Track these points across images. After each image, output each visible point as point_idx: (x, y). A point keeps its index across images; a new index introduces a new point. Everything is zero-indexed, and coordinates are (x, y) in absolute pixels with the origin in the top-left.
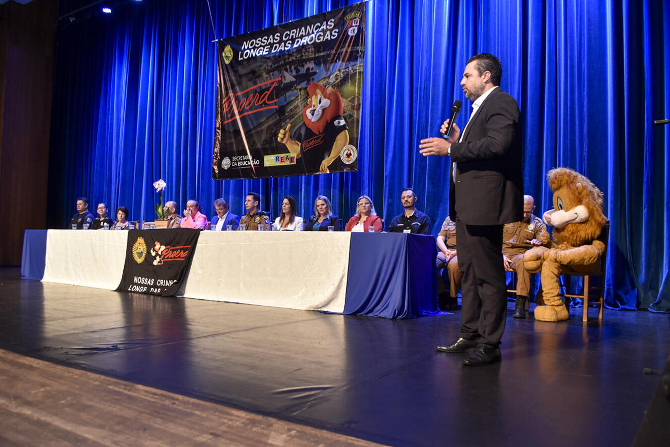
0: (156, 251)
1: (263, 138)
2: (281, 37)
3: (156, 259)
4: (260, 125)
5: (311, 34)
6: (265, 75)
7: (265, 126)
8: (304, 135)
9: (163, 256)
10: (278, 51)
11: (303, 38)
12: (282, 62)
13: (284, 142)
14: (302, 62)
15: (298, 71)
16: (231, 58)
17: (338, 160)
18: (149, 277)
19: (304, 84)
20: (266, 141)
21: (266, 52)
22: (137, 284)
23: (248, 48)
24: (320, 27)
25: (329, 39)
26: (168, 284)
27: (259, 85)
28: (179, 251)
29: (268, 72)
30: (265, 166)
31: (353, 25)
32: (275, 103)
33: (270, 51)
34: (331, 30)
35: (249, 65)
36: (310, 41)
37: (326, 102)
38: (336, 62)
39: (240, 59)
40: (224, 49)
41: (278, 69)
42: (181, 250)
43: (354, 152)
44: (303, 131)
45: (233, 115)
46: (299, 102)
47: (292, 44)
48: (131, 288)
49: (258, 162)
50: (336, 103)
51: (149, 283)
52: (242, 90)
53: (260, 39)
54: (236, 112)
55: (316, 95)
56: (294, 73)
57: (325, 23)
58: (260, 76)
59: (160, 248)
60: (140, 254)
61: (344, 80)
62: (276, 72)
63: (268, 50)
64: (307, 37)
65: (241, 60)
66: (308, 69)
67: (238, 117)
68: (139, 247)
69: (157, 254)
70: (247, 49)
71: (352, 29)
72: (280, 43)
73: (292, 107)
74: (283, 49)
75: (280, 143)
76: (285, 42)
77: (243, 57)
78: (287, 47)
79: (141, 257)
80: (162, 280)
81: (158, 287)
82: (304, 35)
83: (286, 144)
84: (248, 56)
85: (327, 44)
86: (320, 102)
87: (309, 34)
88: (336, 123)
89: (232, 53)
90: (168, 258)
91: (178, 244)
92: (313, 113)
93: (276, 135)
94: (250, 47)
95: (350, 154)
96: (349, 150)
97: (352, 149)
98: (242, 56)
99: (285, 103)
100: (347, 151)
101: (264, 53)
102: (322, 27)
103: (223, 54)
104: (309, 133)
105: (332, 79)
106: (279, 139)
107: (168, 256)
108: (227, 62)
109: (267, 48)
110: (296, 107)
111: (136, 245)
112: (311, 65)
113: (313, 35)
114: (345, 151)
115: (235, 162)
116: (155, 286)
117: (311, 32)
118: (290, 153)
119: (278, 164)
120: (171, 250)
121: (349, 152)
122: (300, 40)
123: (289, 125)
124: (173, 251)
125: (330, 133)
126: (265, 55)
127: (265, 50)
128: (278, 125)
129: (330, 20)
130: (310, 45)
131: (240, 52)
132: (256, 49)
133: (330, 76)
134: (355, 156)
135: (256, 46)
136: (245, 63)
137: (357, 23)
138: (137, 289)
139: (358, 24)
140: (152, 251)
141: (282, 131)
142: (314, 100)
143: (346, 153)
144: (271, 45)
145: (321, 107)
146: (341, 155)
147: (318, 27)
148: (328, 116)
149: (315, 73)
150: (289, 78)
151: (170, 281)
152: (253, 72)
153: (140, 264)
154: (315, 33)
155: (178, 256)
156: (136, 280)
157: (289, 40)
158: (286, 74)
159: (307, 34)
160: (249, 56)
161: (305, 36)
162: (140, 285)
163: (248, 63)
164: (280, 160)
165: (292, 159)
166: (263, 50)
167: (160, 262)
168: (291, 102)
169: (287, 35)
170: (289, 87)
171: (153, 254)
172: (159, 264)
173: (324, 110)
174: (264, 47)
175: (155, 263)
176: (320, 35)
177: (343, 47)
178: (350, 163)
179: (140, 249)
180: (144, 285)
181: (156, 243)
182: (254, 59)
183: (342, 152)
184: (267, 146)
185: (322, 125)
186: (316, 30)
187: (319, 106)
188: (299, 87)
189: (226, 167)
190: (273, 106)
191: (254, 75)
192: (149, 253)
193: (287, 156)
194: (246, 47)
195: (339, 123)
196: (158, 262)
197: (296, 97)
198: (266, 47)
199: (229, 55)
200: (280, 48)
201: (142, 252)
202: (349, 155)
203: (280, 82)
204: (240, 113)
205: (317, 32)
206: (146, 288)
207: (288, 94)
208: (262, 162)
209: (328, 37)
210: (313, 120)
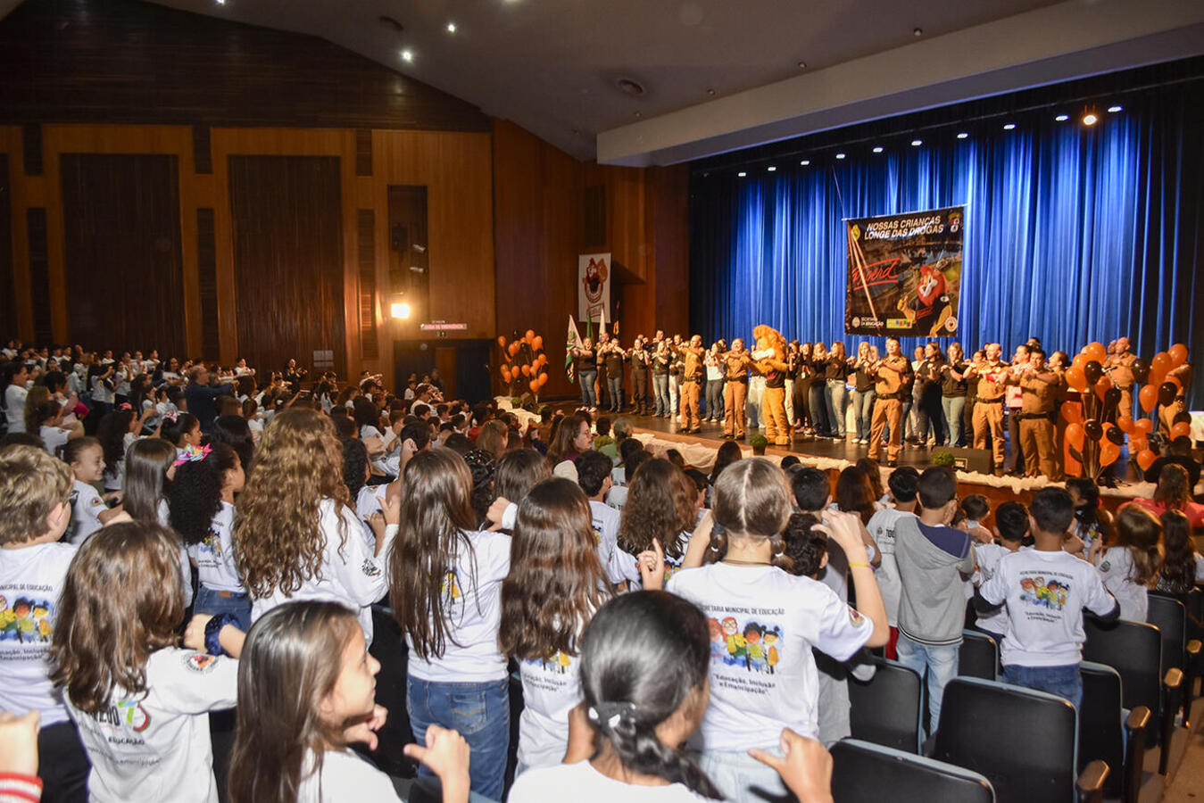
1: (886, 305)
2: (899, 224)
4: (884, 294)
6: (886, 254)
7: (888, 295)
8: (917, 305)
10: (897, 236)
11: (917, 229)
12: (900, 246)
13: (903, 310)
14: (916, 248)
15: (913, 255)
16: (858, 236)
17: (944, 327)
19: (917, 266)
20: (888, 308)
21: (887, 235)
24: (929, 221)
27: (882, 262)
29: (890, 252)
30: (888, 327)
31: (955, 223)
32: (896, 279)
33: (890, 235)
34: (938, 225)
35: (874, 244)
36: (922, 232)
37: (934, 282)
38: (941, 251)
39: (866, 238)
40: (852, 228)
41: (897, 250)
43: (955, 323)
44: (917, 303)
45: (861, 284)
46: (913, 279)
47: (908, 232)
49: (882, 324)
50: (942, 283)
52: (868, 263)
53: (882, 224)
54: (864, 282)
55: (927, 276)
56: (910, 255)
57: (933, 218)
58: (882, 254)
61: (949, 266)
62: (895, 254)
64: (919, 228)
65: (867, 240)
66: (921, 254)
67: (865, 286)
70: (872, 231)
71: (953, 226)
72: (898, 229)
73: (908, 283)
74: (901, 236)
75: (899, 310)
76: (903, 229)
78: (904, 234)
82: (917, 226)
83: (904, 312)
85: (934, 236)
86: (930, 281)
87: (921, 226)
88: (942, 299)
89: (859, 232)
92: (925, 289)
93: (896, 304)
94: (874, 229)
95: (953, 324)
97: (954, 320)
98: (868, 236)
99: (902, 280)
100: (950, 321)
102: (931, 222)
103: (852, 232)
104: (922, 306)
105: (938, 265)
106: (898, 308)
108: (855, 239)
109: (888, 233)
110: (912, 284)
112: (923, 251)
113: (924, 227)
114: (948, 321)
115: (863, 321)
118: (905, 318)
119: (898, 327)
121: (952, 322)
122: (914, 229)
123: (906, 298)
125: (937, 307)
126: (886, 238)
128: (898, 296)
129: (938, 217)
130: (922, 235)
131: (866, 232)
132: (879, 232)
133: (937, 262)
134: (956, 326)
135: (879, 229)
136: (870, 241)
139: (959, 223)
141: (901, 301)
142: (925, 279)
143: (949, 323)
144: (892, 230)
145: (931, 285)
146: (946, 324)
147: (927, 221)
148: (937, 293)
149: (926, 258)
150: (906, 259)
152: (877, 251)
157: (905, 228)
158: (904, 256)
159: (919, 225)
160: (873, 237)
163: (872, 242)
164: (899, 323)
165: (909, 324)
166: (885, 234)
168: (907, 279)
169: (904, 224)
170: (906, 266)
173: (933, 289)
174: (885, 231)
176: (930, 228)
178: (952, 331)
182: (876, 240)
183: (946, 321)
184: (889, 312)
185: (932, 298)
186: (926, 223)
187: (929, 285)
188: (914, 268)
189: (856, 325)
190: (894, 280)
191: (877, 254)
193: (905, 321)
194: (871, 229)
195: (944, 299)
197: (911, 276)
199: (857, 233)
200: (899, 234)
202: (951, 325)
203: (899, 262)
204: (867, 283)
205: (927, 225)
207: (906, 272)
208: (885, 323)
209: (935, 230)
210: (925, 295)
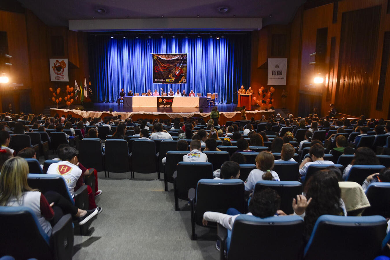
1: (166, 76)
7: (166, 74)
12: (170, 62)
13: (171, 77)
14: (174, 62)
15: (173, 64)
18: (163, 105)
29: (166, 63)
32: (168, 69)
33: (167, 59)
38: (181, 63)
40: (154, 56)
44: (175, 76)
46: (174, 70)
50: (181, 71)
55: (177, 69)
60: (161, 101)
61: (184, 67)
64: (175, 58)
71: (184, 58)
76: (170, 57)
85: (179, 60)
89: (156, 57)
91: (169, 99)
92: (177, 72)
98: (159, 58)
99: (170, 70)
106: (169, 77)
107: (167, 101)
108: (155, 59)
110: (173, 71)
112: (176, 63)
115: (159, 80)
116: (165, 106)
118: (172, 79)
119: (170, 81)
123: (172, 74)
125: (180, 76)
129: (180, 55)
133: (180, 66)
138: (161, 107)
141: (170, 75)
146: (183, 80)
147: (177, 56)
148: (180, 73)
151: (168, 105)
152: (162, 62)
155: (169, 101)
156: (160, 105)
165: (173, 81)
168: (172, 70)
171: (164, 101)
175: (164, 102)
184: (167, 78)
187: (178, 71)
189: (156, 81)
190: (168, 70)
192: (163, 101)
195: (183, 75)
202: (185, 81)
207: (171, 68)
208: (166, 80)
209: (179, 58)
210: (177, 73)
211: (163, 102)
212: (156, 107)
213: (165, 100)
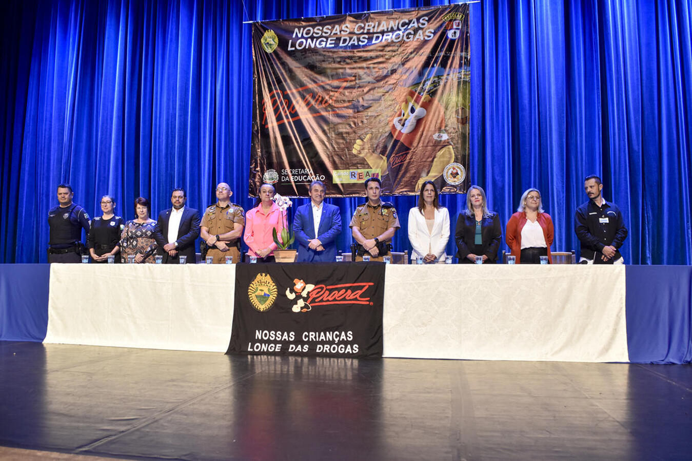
0: (296, 293)
2: (351, 28)
3: (296, 304)
5: (396, 31)
7: (332, 134)
9: (310, 299)
10: (350, 44)
11: (385, 34)
13: (362, 155)
16: (275, 47)
21: (330, 44)
22: (262, 341)
23: (302, 37)
24: (408, 24)
25: (422, 39)
26: (324, 338)
28: (344, 290)
30: (334, 183)
31: (455, 27)
33: (336, 44)
34: (424, 30)
35: (305, 58)
36: (396, 39)
37: (421, 112)
38: (433, 66)
39: (290, 48)
40: (263, 35)
42: (347, 289)
43: (461, 171)
44: (389, 144)
47: (370, 39)
48: (252, 347)
49: (322, 178)
51: (285, 337)
53: (321, 28)
55: (408, 102)
57: (415, 20)
58: (321, 73)
59: (305, 288)
60: (264, 298)
63: (334, 42)
64: (391, 34)
65: (292, 51)
68: (259, 288)
69: (299, 296)
70: (300, 38)
71: (452, 31)
72: (351, 34)
73: (372, 114)
74: (356, 44)
75: (355, 156)
76: (359, 36)
77: (296, 48)
78: (362, 42)
79: (266, 301)
80: (311, 333)
81: (303, 343)
82: (386, 30)
83: (365, 158)
84: (303, 47)
86: (413, 110)
87: (392, 30)
88: (436, 136)
89: (277, 40)
90: (322, 301)
91: (340, 281)
93: (350, 146)
94: (305, 36)
95: (457, 174)
96: (454, 169)
97: (458, 168)
98: (293, 45)
100: (452, 169)
101: (328, 46)
102: (411, 25)
103: (262, 41)
106: (354, 152)
107: (320, 298)
108: (269, 51)
109: (331, 40)
111: (254, 285)
113: (401, 33)
114: (449, 169)
115: (284, 175)
116: (299, 341)
117: (395, 28)
118: (371, 168)
119: (354, 181)
120: (326, 290)
121: (455, 171)
122: (380, 35)
123: (369, 136)
124: (331, 291)
126: (330, 48)
127: (329, 42)
128: (354, 134)
129: (422, 18)
130: (396, 42)
131: (290, 41)
132: (315, 40)
133: (425, 82)
134: (462, 175)
135: (315, 35)
136: (297, 54)
137: (458, 26)
138: (264, 348)
139: (460, 27)
140: (288, 292)
141: (358, 142)
142: (404, 108)
143: (450, 172)
144: (338, 36)
145: (416, 116)
146: (445, 174)
147: (405, 24)
151: (328, 333)
152: (311, 67)
153: (263, 312)
154: (403, 30)
155: (343, 297)
156: (258, 335)
157: (363, 33)
158: (361, 73)
159: (389, 30)
160: (305, 46)
161: (388, 32)
162: (269, 342)
163: (302, 55)
164: (357, 176)
165: (374, 176)
166: (327, 42)
167: (306, 306)
169: (361, 27)
171: (291, 296)
172: (305, 310)
173: (419, 121)
174: (327, 38)
175: (296, 309)
176: (410, 34)
177: (441, 51)
178: (457, 184)
179: (262, 290)
180: (275, 342)
181: (296, 281)
182: (312, 51)
183: (446, 171)
186: (403, 26)
187: (412, 116)
192: (281, 295)
193: (368, 172)
194: (300, 36)
195: (440, 136)
196: (302, 308)
198: (329, 39)
199: (272, 42)
200: (352, 42)
201: (265, 294)
202: (455, 175)
205: (406, 30)
206: (280, 345)
208: (330, 178)
210: (406, 130)
211: (282, 305)
212: (225, 347)
213: (299, 285)
